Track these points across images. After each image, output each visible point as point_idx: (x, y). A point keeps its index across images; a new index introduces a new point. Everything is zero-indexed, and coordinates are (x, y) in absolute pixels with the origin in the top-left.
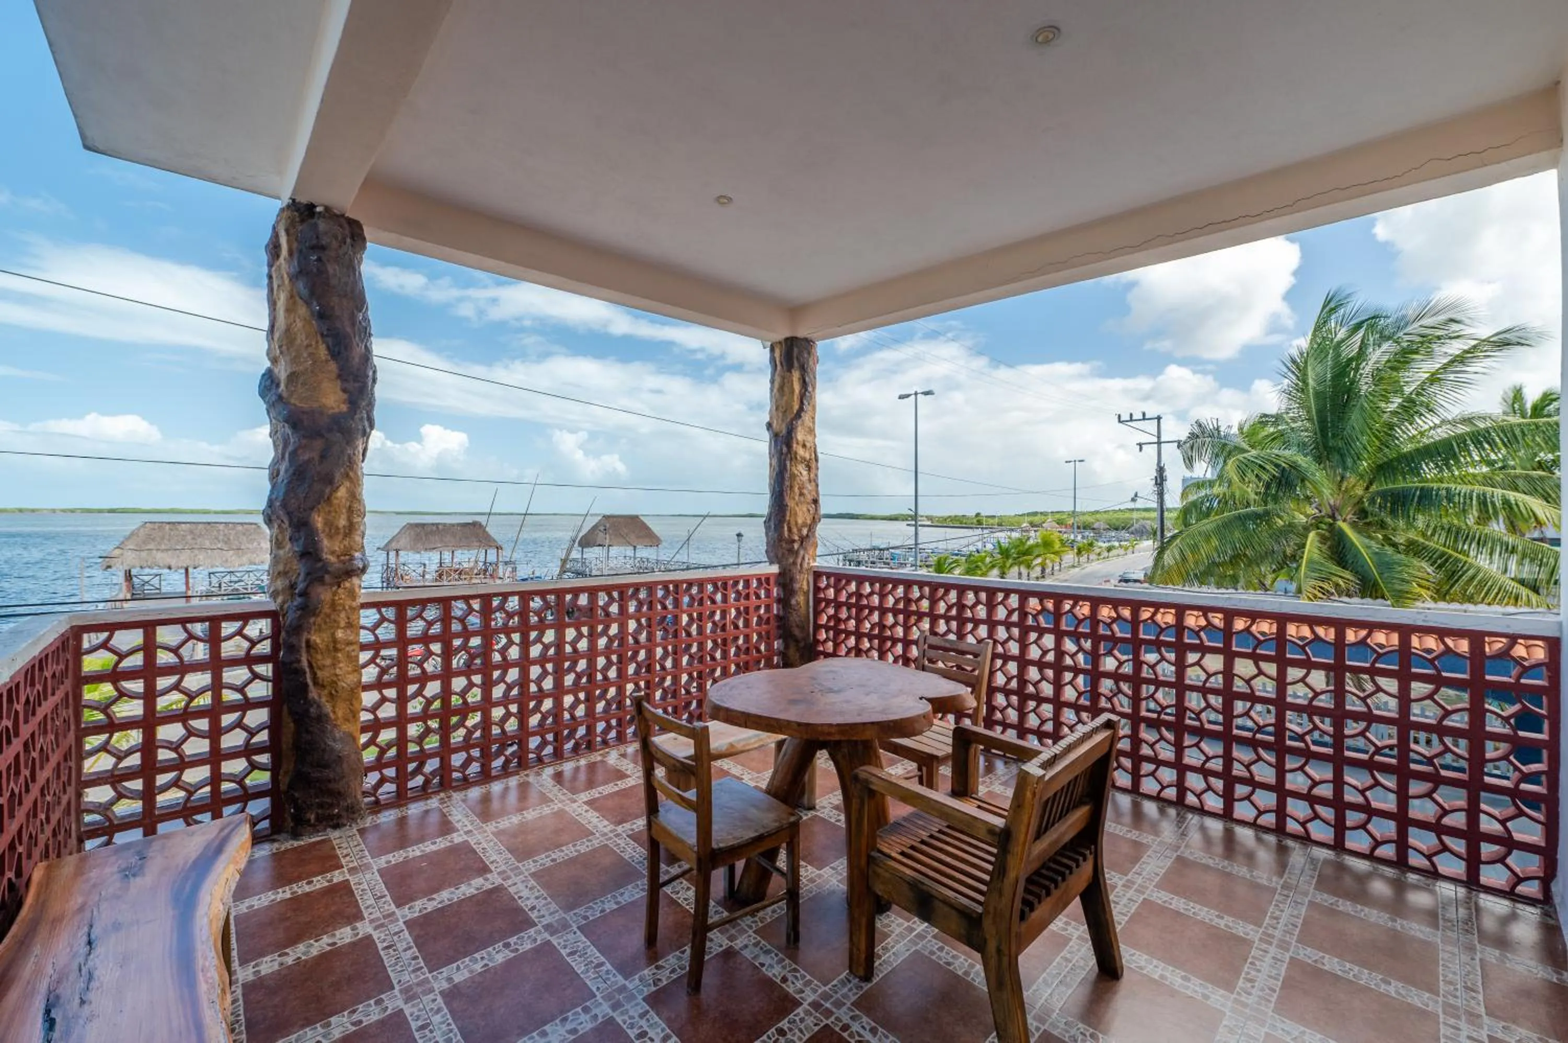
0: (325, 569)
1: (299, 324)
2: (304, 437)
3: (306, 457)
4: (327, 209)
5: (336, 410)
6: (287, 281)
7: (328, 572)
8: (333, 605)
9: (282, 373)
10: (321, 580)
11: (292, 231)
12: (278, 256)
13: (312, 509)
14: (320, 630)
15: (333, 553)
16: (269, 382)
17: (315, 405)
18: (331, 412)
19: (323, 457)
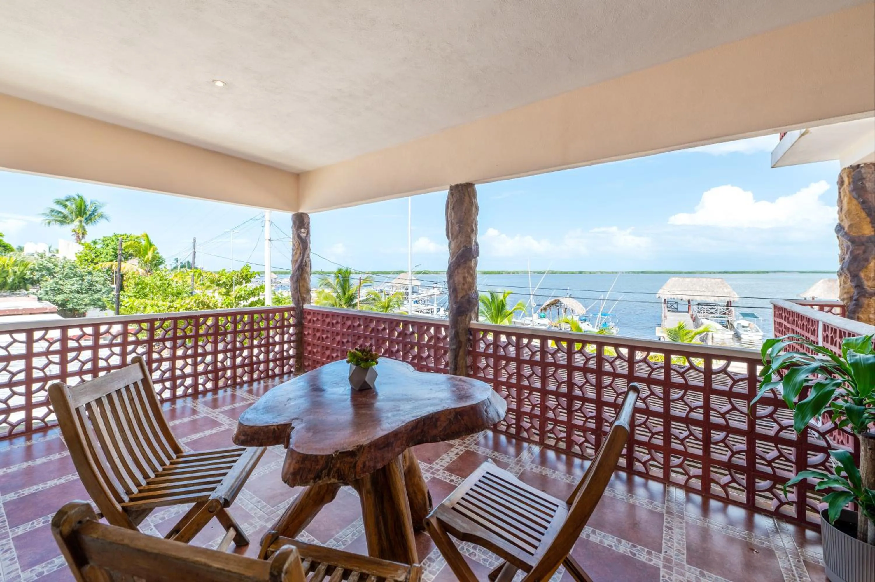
0: (866, 292)
1: (853, 207)
2: (857, 246)
3: (858, 252)
4: (865, 164)
5: (870, 235)
6: (848, 193)
7: (867, 293)
8: (868, 305)
9: (846, 224)
10: (864, 296)
11: (850, 176)
12: (843, 185)
13: (860, 270)
14: (863, 313)
15: (868, 286)
16: (839, 228)
17: (860, 234)
18: (867, 236)
19: (865, 252)
